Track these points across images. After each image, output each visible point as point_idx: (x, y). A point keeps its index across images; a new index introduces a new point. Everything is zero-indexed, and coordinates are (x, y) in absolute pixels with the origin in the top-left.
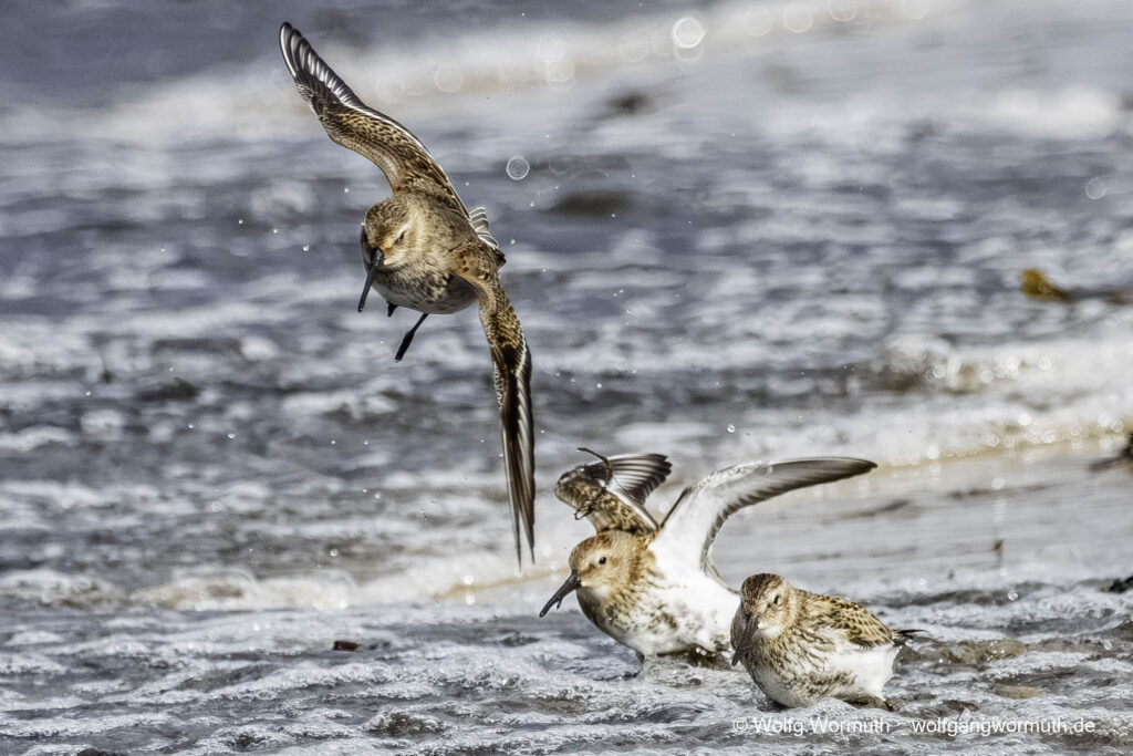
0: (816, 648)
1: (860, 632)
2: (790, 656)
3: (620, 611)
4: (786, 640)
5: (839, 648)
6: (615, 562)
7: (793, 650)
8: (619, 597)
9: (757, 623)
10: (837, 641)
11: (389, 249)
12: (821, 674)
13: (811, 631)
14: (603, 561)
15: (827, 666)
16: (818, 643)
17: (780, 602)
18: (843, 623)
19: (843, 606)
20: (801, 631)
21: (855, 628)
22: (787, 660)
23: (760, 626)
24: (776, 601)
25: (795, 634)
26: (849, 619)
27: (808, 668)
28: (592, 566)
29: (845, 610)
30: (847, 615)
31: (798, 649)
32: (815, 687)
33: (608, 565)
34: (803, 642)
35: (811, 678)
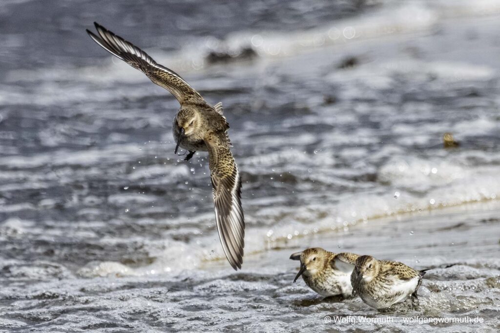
0: (386, 284)
1: (404, 275)
2: (376, 289)
3: (319, 281)
4: (374, 282)
5: (396, 283)
6: (319, 259)
7: (377, 286)
8: (319, 275)
9: (362, 275)
10: (394, 280)
11: (187, 128)
12: (389, 294)
13: (383, 278)
14: (314, 259)
15: (391, 291)
16: (387, 283)
17: (372, 267)
18: (396, 272)
19: (395, 265)
20: (380, 278)
21: (401, 274)
22: (374, 290)
23: (364, 277)
24: (370, 267)
25: (377, 279)
26: (398, 270)
27: (384, 293)
28: (311, 261)
29: (396, 267)
30: (397, 269)
31: (379, 285)
32: (387, 300)
33: (316, 261)
34: (381, 283)
35: (385, 296)
